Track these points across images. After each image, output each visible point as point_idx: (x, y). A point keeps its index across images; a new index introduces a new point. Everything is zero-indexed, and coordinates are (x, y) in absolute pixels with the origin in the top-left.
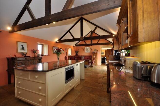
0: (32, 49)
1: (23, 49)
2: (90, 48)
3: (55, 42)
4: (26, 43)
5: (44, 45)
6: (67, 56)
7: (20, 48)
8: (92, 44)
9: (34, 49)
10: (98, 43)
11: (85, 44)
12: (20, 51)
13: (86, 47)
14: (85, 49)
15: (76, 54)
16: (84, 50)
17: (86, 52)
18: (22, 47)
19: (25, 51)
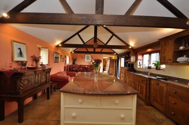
0: (33, 56)
1: (21, 54)
2: (92, 57)
3: (55, 46)
4: (25, 44)
5: (42, 49)
6: (66, 66)
7: (16, 52)
8: (94, 52)
9: (35, 56)
10: (102, 51)
11: (87, 51)
12: (17, 58)
13: (86, 55)
14: (85, 57)
15: (74, 63)
16: (83, 58)
17: (86, 60)
18: (19, 50)
19: (24, 59)
